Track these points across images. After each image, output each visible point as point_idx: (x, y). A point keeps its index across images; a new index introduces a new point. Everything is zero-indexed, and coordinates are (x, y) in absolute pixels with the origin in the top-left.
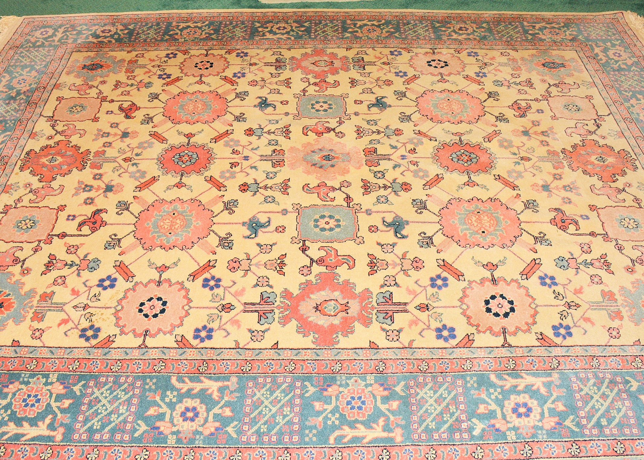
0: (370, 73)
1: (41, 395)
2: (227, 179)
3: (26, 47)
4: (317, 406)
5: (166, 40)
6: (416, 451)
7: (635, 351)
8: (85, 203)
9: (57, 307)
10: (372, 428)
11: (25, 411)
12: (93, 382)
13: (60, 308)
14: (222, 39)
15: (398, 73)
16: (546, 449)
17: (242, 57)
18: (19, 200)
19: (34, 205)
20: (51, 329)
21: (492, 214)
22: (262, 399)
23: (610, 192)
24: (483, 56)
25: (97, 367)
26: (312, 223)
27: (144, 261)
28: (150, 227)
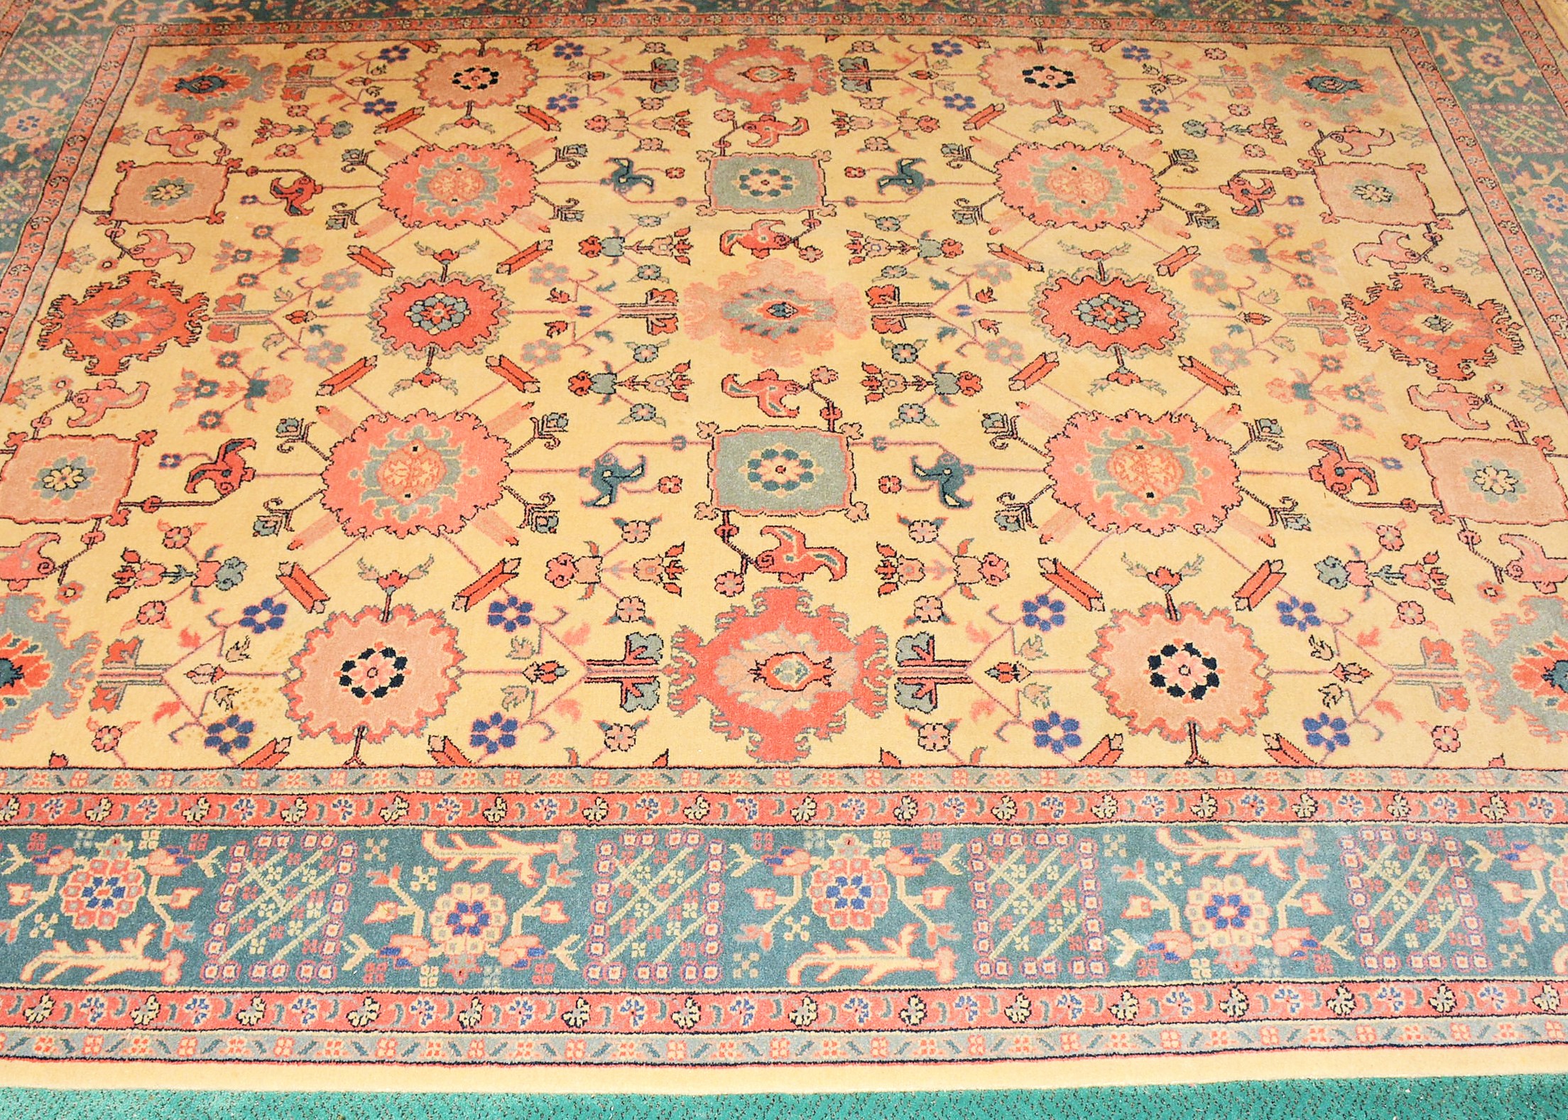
0: (882, 100)
1: (126, 878)
2: (540, 362)
3: (33, 34)
4: (761, 898)
5: (380, 15)
6: (985, 1001)
7: (1491, 782)
8: (202, 424)
9: (149, 675)
10: (885, 949)
11: (91, 917)
12: (243, 848)
13: (156, 675)
14: (518, 11)
15: (951, 99)
16: (1278, 1000)
17: (568, 57)
18: (43, 420)
19: (79, 432)
20: (137, 728)
21: (1171, 452)
22: (634, 882)
23: (1455, 403)
24: (1160, 60)
25: (250, 814)
26: (745, 471)
27: (348, 563)
28: (360, 480)
